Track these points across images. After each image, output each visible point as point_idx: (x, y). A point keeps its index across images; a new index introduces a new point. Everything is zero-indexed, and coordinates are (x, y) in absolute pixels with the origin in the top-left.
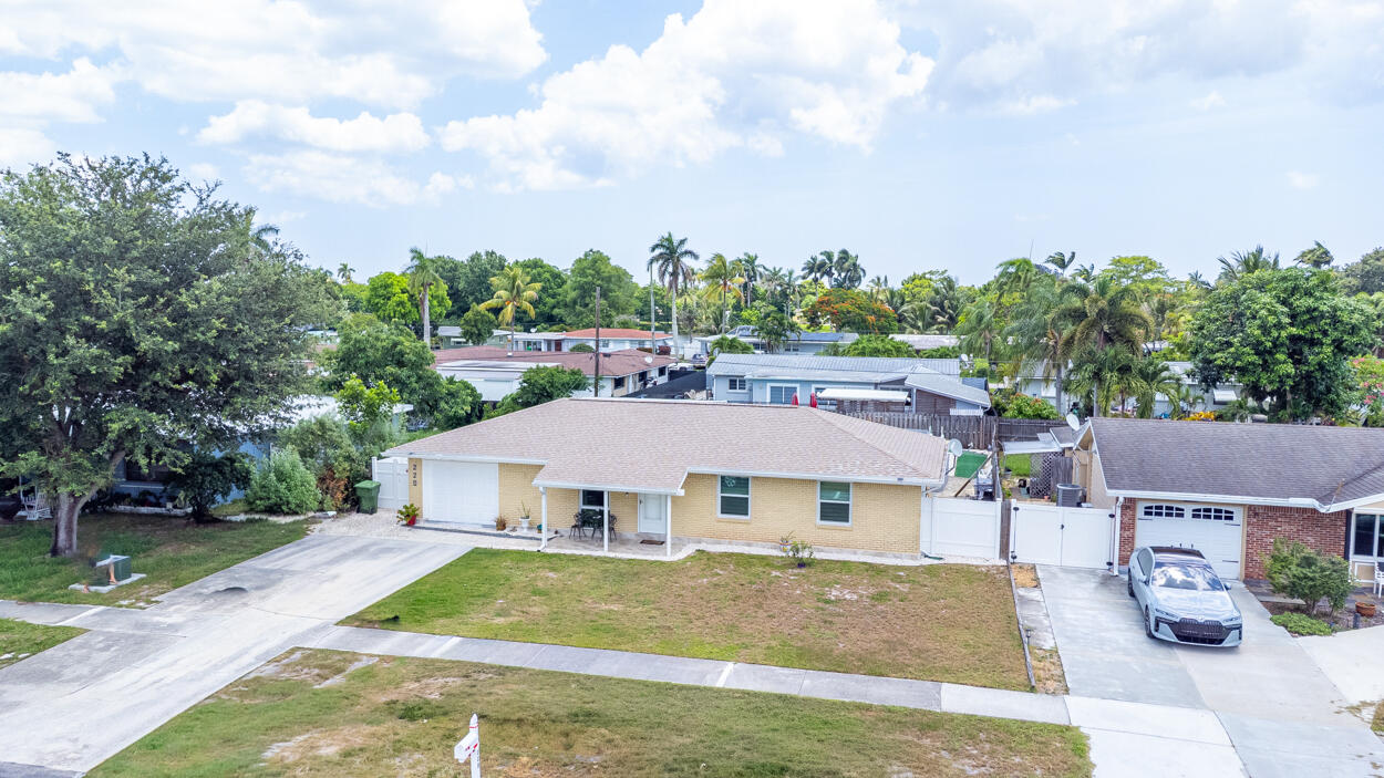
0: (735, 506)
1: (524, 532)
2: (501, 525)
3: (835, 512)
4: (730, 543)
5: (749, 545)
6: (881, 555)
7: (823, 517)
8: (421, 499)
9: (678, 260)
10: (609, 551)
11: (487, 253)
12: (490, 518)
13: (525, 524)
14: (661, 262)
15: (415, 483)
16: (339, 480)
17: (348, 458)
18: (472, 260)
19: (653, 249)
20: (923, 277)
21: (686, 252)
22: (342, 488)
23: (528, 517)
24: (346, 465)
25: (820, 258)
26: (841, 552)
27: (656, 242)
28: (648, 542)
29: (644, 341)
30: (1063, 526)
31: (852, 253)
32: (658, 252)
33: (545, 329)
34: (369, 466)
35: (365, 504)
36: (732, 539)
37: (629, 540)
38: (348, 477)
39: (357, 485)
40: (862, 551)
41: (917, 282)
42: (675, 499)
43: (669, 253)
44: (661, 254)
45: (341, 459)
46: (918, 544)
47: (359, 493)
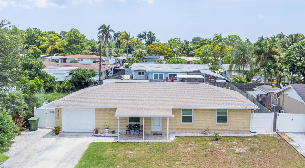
0: (187, 119)
1: (107, 134)
2: (96, 131)
3: (222, 119)
4: (186, 133)
5: (193, 133)
6: (238, 133)
7: (218, 121)
8: (61, 124)
9: (108, 33)
10: (145, 139)
11: (34, 29)
12: (92, 129)
13: (107, 131)
14: (102, 33)
15: (58, 118)
16: (21, 118)
17: (25, 109)
18: (28, 31)
19: (99, 29)
20: (174, 40)
21: (111, 30)
22: (22, 121)
23: (108, 129)
24: (24, 112)
25: (142, 33)
26: (224, 133)
27: (99, 27)
28: (156, 134)
29: (95, 59)
30: (292, 120)
31: (153, 32)
32: (101, 30)
33: (58, 55)
34: (33, 111)
35: (32, 127)
36: (186, 131)
37: (148, 134)
38: (25, 117)
39: (29, 119)
40: (231, 132)
41: (173, 41)
42: (170, 118)
43: (105, 30)
44: (102, 30)
45: (22, 110)
46: (250, 129)
47: (30, 123)
